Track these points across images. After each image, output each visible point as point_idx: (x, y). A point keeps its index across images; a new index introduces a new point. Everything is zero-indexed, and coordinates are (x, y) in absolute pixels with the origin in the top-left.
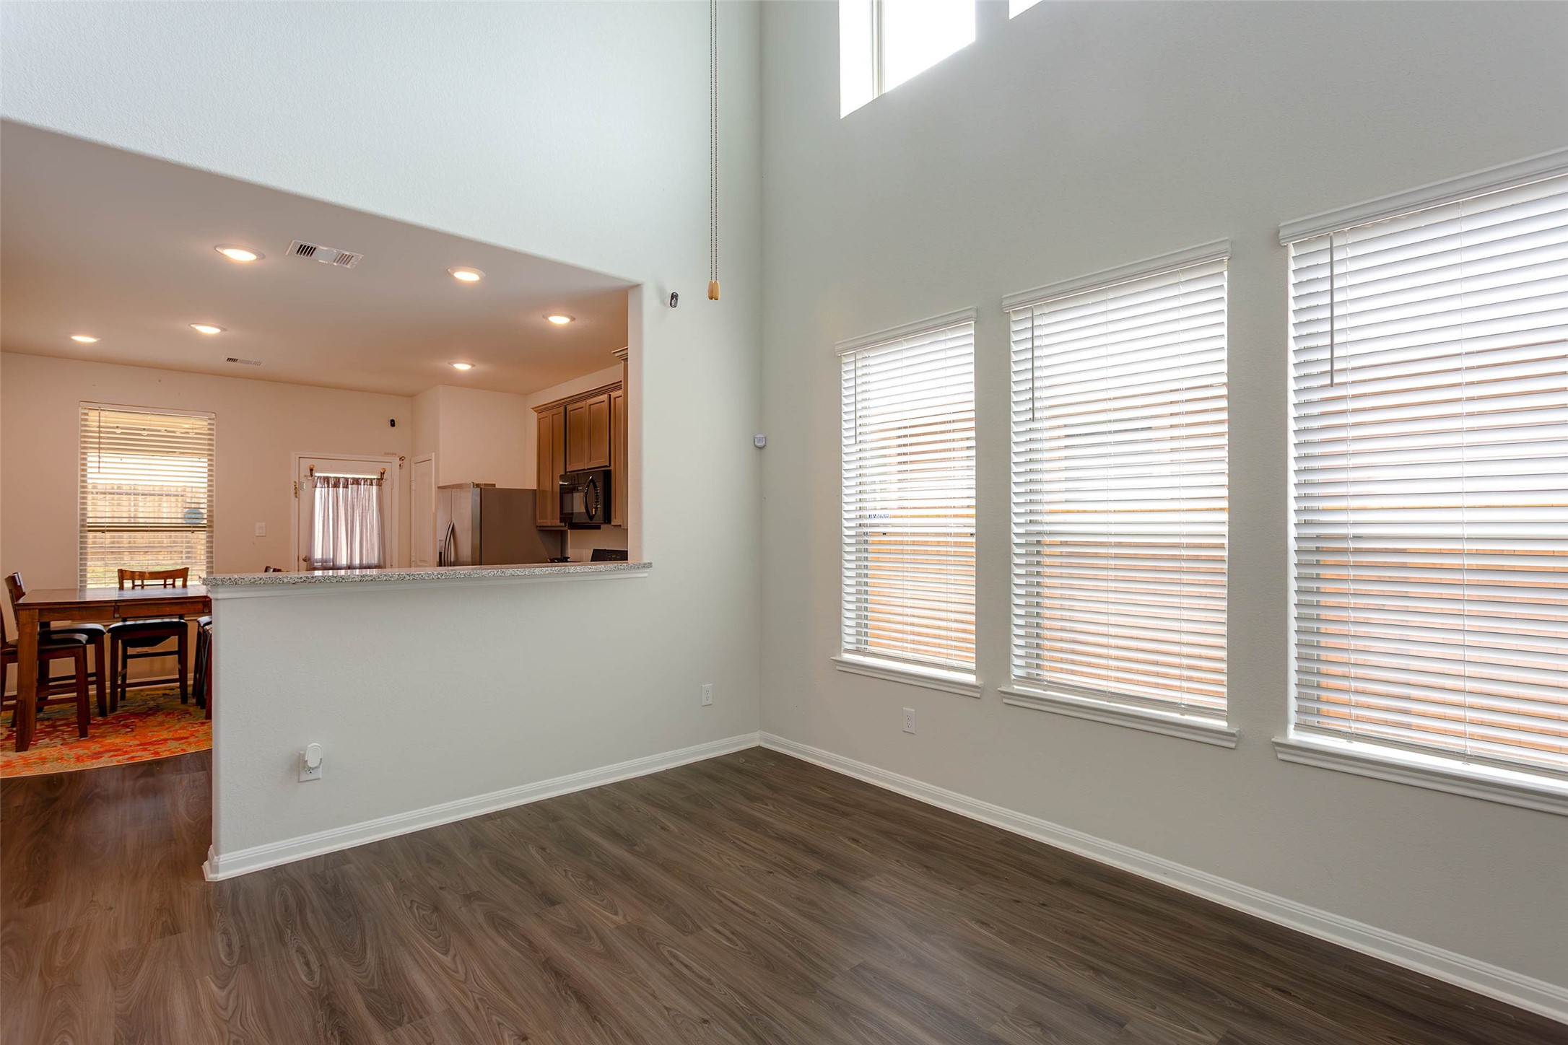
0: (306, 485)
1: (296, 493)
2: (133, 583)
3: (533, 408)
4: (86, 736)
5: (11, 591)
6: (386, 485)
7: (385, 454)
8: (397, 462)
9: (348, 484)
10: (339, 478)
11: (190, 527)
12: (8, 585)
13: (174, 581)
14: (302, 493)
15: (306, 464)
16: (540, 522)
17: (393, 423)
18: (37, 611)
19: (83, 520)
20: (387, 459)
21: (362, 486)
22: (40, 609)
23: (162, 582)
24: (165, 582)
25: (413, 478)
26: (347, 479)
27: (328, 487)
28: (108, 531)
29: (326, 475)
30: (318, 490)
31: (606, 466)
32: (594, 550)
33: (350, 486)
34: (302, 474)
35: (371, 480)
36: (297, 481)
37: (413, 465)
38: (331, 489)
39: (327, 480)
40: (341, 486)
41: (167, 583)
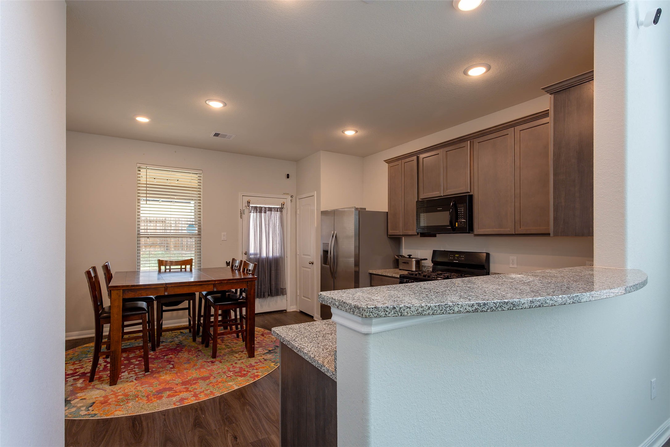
0: (246, 211)
1: (241, 216)
2: (165, 268)
3: (384, 161)
4: (148, 371)
5: (105, 274)
6: (284, 211)
7: (284, 194)
8: (290, 198)
9: (266, 211)
10: (262, 207)
11: (190, 235)
12: (104, 271)
13: (186, 267)
14: (243, 216)
15: (246, 199)
16: (391, 232)
17: (288, 176)
18: (122, 290)
19: (139, 231)
20: (285, 196)
21: (273, 212)
22: (123, 290)
23: (179, 267)
24: (181, 267)
25: (298, 207)
26: (265, 208)
27: (257, 212)
28: (151, 237)
29: (255, 206)
30: (252, 214)
31: (468, 192)
32: (433, 250)
33: (267, 212)
34: (244, 205)
35: (277, 208)
36: (241, 209)
37: (298, 200)
38: (258, 214)
39: (256, 208)
40: (263, 212)
41: (182, 267)
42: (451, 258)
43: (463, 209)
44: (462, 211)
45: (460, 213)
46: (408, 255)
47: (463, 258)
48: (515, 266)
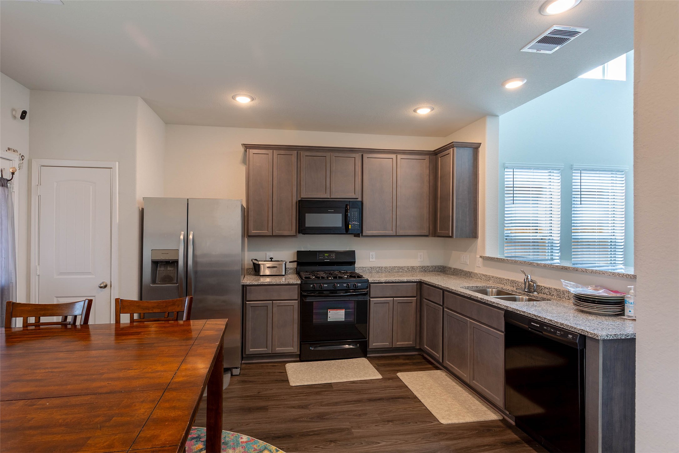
3: (239, 145)
8: (17, 161)
16: (253, 232)
17: (23, 115)
20: (10, 155)
25: (36, 181)
32: (299, 251)
37: (36, 167)
42: (320, 257)
43: (356, 213)
44: (356, 215)
45: (354, 217)
46: (270, 258)
47: (333, 256)
48: (374, 260)
